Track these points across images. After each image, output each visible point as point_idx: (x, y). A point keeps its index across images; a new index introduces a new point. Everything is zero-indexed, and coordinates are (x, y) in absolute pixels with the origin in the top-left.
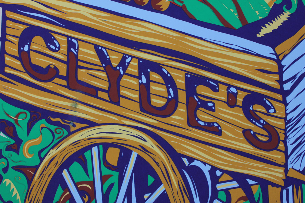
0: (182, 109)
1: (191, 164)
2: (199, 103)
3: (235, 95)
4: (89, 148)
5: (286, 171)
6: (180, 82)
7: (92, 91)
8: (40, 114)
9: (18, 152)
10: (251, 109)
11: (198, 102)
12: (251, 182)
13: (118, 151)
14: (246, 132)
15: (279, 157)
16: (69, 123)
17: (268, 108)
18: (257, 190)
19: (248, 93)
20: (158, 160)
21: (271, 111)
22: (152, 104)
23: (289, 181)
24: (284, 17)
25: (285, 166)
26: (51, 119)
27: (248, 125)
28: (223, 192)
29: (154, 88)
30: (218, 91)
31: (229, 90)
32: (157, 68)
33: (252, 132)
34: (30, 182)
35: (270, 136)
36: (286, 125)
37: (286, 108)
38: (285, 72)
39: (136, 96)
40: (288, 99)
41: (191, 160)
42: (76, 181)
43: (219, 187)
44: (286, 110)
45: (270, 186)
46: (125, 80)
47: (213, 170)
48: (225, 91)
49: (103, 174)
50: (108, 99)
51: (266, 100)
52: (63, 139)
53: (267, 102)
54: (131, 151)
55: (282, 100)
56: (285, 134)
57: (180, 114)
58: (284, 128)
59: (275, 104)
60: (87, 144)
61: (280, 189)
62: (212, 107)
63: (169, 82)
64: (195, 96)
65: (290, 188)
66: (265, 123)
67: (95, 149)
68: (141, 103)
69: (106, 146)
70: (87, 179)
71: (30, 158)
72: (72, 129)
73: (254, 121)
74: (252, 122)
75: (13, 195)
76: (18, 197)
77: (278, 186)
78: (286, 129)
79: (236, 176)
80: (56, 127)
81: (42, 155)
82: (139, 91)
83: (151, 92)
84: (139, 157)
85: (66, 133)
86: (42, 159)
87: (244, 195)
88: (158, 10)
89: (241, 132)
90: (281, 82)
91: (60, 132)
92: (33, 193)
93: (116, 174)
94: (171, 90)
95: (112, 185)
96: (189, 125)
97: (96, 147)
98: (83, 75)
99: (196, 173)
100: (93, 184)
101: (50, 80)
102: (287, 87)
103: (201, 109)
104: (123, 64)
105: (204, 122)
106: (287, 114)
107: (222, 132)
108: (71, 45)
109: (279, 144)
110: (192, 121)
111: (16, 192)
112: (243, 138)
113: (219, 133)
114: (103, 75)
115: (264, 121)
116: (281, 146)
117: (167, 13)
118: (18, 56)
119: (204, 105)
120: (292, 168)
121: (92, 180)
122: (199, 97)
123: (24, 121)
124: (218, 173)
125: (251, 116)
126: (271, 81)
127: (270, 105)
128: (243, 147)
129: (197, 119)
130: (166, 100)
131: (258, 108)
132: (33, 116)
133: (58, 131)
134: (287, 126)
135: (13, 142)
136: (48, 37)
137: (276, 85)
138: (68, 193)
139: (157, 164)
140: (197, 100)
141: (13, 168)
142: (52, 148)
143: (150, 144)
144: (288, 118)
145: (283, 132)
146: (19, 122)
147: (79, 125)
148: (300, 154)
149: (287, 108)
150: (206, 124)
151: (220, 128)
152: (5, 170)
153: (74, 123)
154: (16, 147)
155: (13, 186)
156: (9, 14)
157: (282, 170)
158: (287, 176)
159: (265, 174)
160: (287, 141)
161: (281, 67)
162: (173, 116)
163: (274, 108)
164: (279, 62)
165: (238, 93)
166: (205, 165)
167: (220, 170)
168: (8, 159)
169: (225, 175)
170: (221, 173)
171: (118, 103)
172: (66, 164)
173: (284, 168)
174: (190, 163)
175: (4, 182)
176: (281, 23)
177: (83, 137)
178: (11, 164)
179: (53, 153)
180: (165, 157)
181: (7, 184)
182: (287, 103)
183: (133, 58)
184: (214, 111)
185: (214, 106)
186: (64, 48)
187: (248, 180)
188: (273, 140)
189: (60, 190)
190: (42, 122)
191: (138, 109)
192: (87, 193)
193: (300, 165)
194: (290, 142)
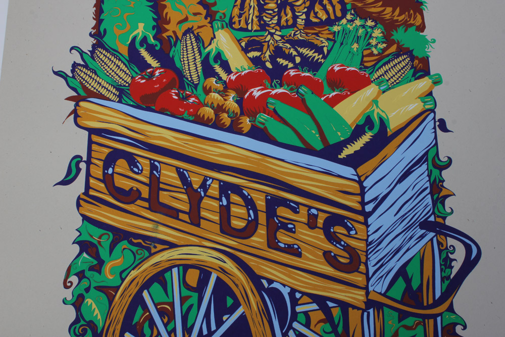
0: (262, 231)
1: (271, 286)
2: (279, 225)
3: (316, 216)
4: (170, 269)
5: (367, 293)
6: (261, 203)
7: (173, 213)
8: (122, 236)
9: (100, 272)
10: (332, 230)
11: (278, 224)
12: (330, 304)
13: (198, 272)
14: (326, 254)
15: (360, 279)
16: (151, 244)
17: (349, 229)
18: (337, 313)
19: (329, 215)
20: (237, 282)
21: (353, 232)
22: (232, 226)
23: (370, 304)
24: (366, 138)
25: (366, 288)
26: (133, 240)
27: (328, 246)
28: (302, 314)
29: (234, 210)
30: (298, 212)
31: (310, 212)
32: (237, 190)
33: (332, 254)
34: (110, 303)
35: (351, 258)
36: (367, 248)
37: (367, 230)
38: (367, 193)
39: (216, 218)
40: (370, 220)
41: (270, 281)
42: (156, 302)
43: (299, 309)
44: (368, 232)
45: (350, 309)
46: (206, 202)
47: (293, 292)
48: (306, 213)
49: (182, 295)
50: (189, 221)
51: (348, 221)
52: (144, 260)
53: (348, 223)
54: (211, 273)
55: (363, 221)
56: (367, 256)
57: (260, 236)
58: (365, 250)
59: (357, 225)
60: (167, 265)
61: (361, 311)
62: (292, 228)
63: (249, 203)
64: (275, 218)
65: (371, 311)
66: (346, 245)
67: (175, 270)
68: (221, 224)
69: (186, 267)
70: (166, 300)
71: (111, 278)
72: (153, 250)
73: (335, 243)
74: (332, 244)
75: (95, 314)
76: (99, 317)
77: (358, 309)
78: (367, 252)
79: (316, 299)
80: (137, 248)
81: (124, 276)
82: (220, 213)
83: (231, 214)
84: (218, 279)
85: (147, 254)
86: (123, 280)
87: (324, 317)
88: (239, 132)
89: (321, 254)
90: (363, 203)
91: (142, 253)
92: (114, 313)
93: (195, 295)
94: (251, 212)
95: (191, 307)
96: (269, 247)
97: (176, 268)
98: (164, 197)
99: (276, 295)
100: (172, 304)
101: (133, 202)
102: (368, 208)
103: (281, 230)
104: (204, 186)
105: (284, 244)
106: (368, 236)
107: (302, 255)
108: (153, 167)
109: (360, 265)
110: (272, 243)
111: (97, 311)
112: (323, 260)
113: (299, 255)
114: (185, 197)
115: (345, 243)
116: (362, 268)
117: (248, 135)
118: (102, 179)
119: (284, 226)
120: (373, 290)
121: (171, 300)
122: (279, 218)
123: (106, 242)
124: (298, 295)
125: (332, 238)
126: (353, 202)
127: (351, 227)
128: (322, 269)
129: (277, 241)
130: (246, 221)
131: (339, 230)
132: (115, 237)
133: (139, 252)
134: (368, 248)
135: (95, 262)
136: (131, 160)
137: (358, 206)
138: (148, 313)
139: (237, 285)
140: (277, 222)
141: (95, 288)
142: (133, 269)
143: (230, 265)
144: (370, 239)
145: (365, 254)
146: (102, 243)
147: (160, 247)
148: (382, 277)
149: (369, 229)
150: (286, 246)
151: (300, 250)
152: (87, 290)
153: (155, 244)
154: (98, 267)
155: (94, 306)
156: (95, 138)
157: (363, 292)
158: (369, 298)
159: (346, 296)
160: (369, 263)
161: (362, 188)
162: (253, 238)
163: (355, 230)
164: (360, 183)
165: (319, 215)
166: (285, 287)
167: (300, 292)
168: (91, 279)
169: (305, 297)
170: (301, 295)
171: (198, 225)
172: (147, 285)
173: (365, 291)
174: (269, 285)
175: (86, 301)
176: (364, 144)
177: (164, 258)
178: (94, 284)
179: (134, 273)
180: (245, 280)
181: (89, 304)
182: (369, 224)
183: (214, 180)
184: (294, 232)
185: (294, 228)
186: (147, 172)
187: (328, 302)
188: (354, 262)
189: (140, 311)
190: (124, 244)
191: (218, 231)
192: (167, 314)
193: (381, 287)
194: (371, 263)
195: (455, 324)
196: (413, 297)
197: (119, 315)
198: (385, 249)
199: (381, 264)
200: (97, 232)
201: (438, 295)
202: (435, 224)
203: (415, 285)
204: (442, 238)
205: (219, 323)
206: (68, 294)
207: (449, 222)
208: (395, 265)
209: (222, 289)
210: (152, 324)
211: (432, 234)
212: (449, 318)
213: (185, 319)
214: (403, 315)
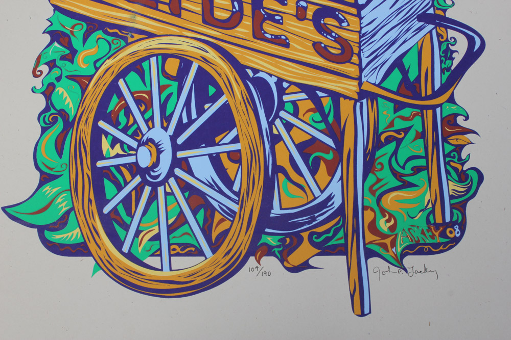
0: (247, 22)
1: (256, 76)
2: (266, 16)
3: (305, 9)
4: (148, 58)
5: (360, 84)
7: (152, 4)
8: (97, 26)
9: (72, 62)
10: (322, 22)
11: (264, 15)
12: (320, 94)
13: (178, 61)
14: (316, 45)
15: (353, 70)
16: (127, 34)
17: (341, 21)
18: (327, 103)
19: (319, 7)
20: (220, 71)
21: (344, 24)
22: (215, 16)
23: (363, 94)
25: (359, 79)
26: (109, 30)
27: (319, 38)
28: (290, 103)
30: (286, 4)
31: (299, 4)
33: (323, 45)
34: (83, 92)
35: (343, 49)
36: (360, 38)
37: (360, 22)
39: (199, 9)
40: (363, 13)
41: (255, 71)
42: (132, 91)
43: (285, 98)
44: (361, 24)
45: (342, 99)
47: (280, 81)
48: (295, 5)
49: (161, 84)
50: (169, 12)
51: (339, 13)
52: (119, 50)
53: (340, 16)
54: (192, 62)
55: (356, 13)
56: (360, 47)
57: (246, 27)
58: (358, 42)
59: (348, 17)
60: (145, 54)
61: (353, 101)
62: (280, 20)
64: (261, 10)
65: (364, 101)
66: (337, 36)
67: (153, 60)
68: (203, 15)
69: (165, 57)
70: (143, 88)
71: (84, 67)
72: (130, 40)
73: (325, 34)
74: (323, 35)
75: (66, 103)
76: (71, 105)
77: (351, 99)
78: (360, 43)
79: (304, 88)
80: (113, 38)
81: (98, 65)
82: (202, 4)
83: (214, 5)
84: (200, 68)
85: (123, 43)
86: (97, 69)
87: (313, 106)
89: (311, 45)
91: (117, 43)
92: (87, 102)
93: (175, 84)
94: (236, 4)
95: (170, 95)
96: (255, 37)
97: (155, 58)
99: (261, 85)
100: (150, 93)
103: (267, 22)
105: (271, 35)
106: (361, 28)
107: (290, 45)
109: (352, 56)
110: (258, 34)
111: (68, 100)
112: (313, 51)
113: (287, 45)
115: (336, 34)
116: (355, 59)
119: (271, 18)
120: (367, 81)
121: (149, 89)
122: (266, 10)
123: (79, 32)
124: (285, 85)
125: (322, 29)
127: (343, 19)
128: (313, 59)
129: (263, 32)
130: (231, 13)
131: (330, 21)
132: (89, 27)
133: (115, 42)
134: (361, 40)
135: (67, 52)
138: (124, 102)
139: (220, 75)
140: (264, 13)
141: (67, 77)
142: (108, 58)
143: (212, 55)
144: (363, 31)
145: (358, 45)
146: (74, 33)
147: (137, 36)
148: (376, 68)
149: (362, 21)
150: (273, 37)
151: (287, 41)
152: (59, 79)
153: (133, 34)
154: (71, 57)
155: (65, 95)
157: (356, 83)
158: (362, 88)
159: (337, 86)
160: (362, 54)
162: (237, 29)
163: (347, 21)
165: (309, 7)
166: (271, 77)
167: (287, 82)
168: (62, 68)
169: (293, 86)
170: (288, 84)
171: (179, 16)
172: (123, 74)
173: (358, 81)
174: (254, 74)
175: (56, 90)
177: (142, 48)
178: (65, 74)
179: (109, 63)
180: (228, 70)
181: (60, 93)
182: (362, 16)
184: (282, 24)
185: (282, 19)
187: (318, 92)
188: (346, 53)
189: (115, 100)
190: (99, 33)
191: (200, 22)
192: (144, 102)
193: (376, 78)
194: (364, 55)
195: (457, 115)
196: (410, 88)
197: (93, 103)
198: (379, 41)
199: (375, 55)
200: (69, 22)
201: (437, 86)
202: (435, 16)
203: (412, 76)
204: (442, 30)
205: (200, 112)
206: (38, 83)
207: (450, 14)
208: (391, 56)
209: (204, 79)
210: (128, 112)
211: (431, 27)
212: (449, 109)
213: (163, 107)
214: (399, 106)
